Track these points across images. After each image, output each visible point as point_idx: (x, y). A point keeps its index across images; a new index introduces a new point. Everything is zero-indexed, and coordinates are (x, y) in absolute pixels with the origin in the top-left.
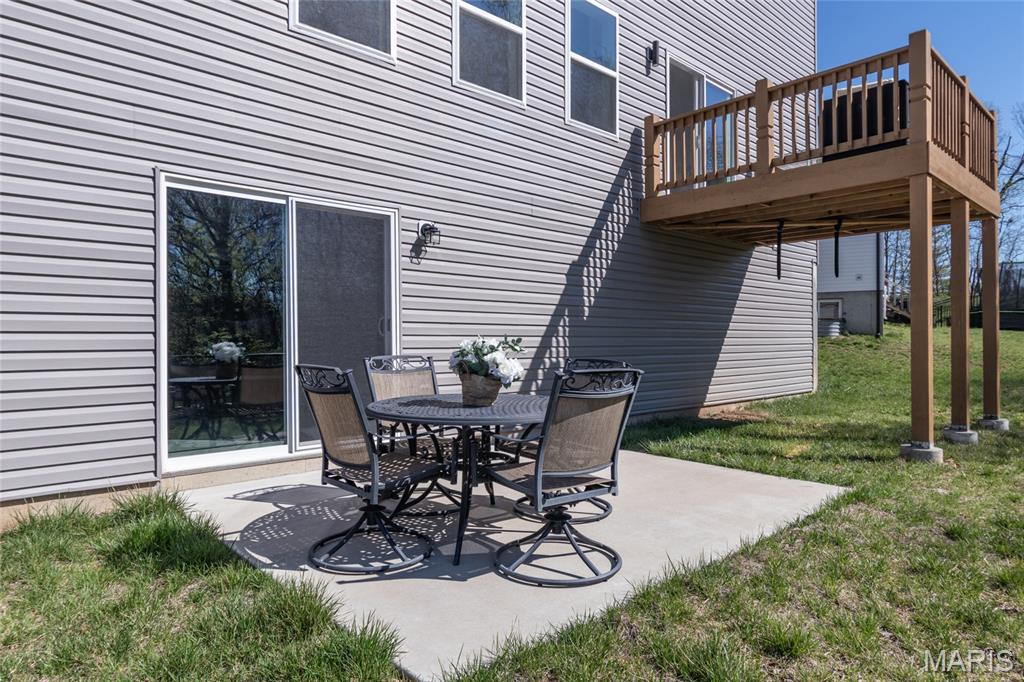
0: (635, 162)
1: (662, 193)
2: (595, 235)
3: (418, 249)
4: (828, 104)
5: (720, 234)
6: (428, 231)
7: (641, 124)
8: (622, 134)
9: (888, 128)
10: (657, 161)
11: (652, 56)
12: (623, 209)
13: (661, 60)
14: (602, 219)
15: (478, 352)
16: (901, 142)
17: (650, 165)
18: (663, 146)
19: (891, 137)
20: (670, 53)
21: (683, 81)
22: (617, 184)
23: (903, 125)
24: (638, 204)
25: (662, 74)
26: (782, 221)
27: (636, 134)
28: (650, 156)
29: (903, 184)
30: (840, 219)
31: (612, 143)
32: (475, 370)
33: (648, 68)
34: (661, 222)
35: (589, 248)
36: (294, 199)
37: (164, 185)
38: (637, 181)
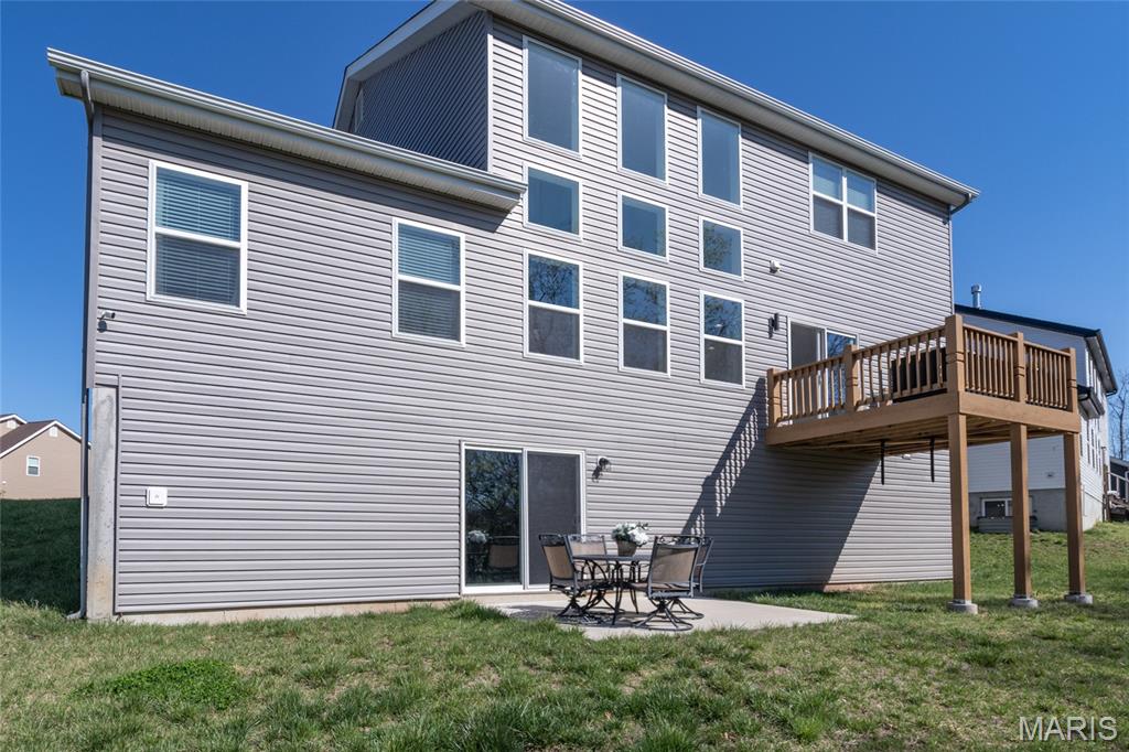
0: (761, 400)
1: (783, 424)
2: (726, 456)
3: (597, 473)
4: (894, 362)
5: (841, 449)
6: (603, 462)
7: (765, 374)
8: (747, 385)
9: (934, 380)
10: (776, 401)
11: (774, 324)
12: (750, 436)
13: (781, 325)
14: (731, 446)
15: (626, 530)
16: (943, 391)
17: (771, 404)
18: (785, 391)
19: (936, 387)
20: (791, 317)
21: (804, 338)
22: (745, 419)
23: (945, 379)
24: (764, 431)
25: (784, 336)
26: (883, 441)
27: (761, 381)
28: (771, 397)
29: (944, 419)
30: (932, 438)
31: (741, 392)
32: (625, 540)
33: (771, 334)
34: (783, 444)
35: (720, 466)
36: (526, 449)
37: (464, 447)
38: (761, 417)
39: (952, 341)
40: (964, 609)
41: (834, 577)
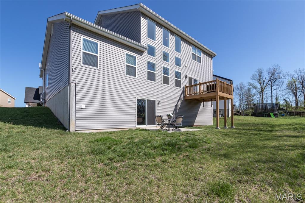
0: (184, 91)
1: (187, 96)
2: (178, 101)
3: (158, 104)
4: (207, 86)
5: (196, 101)
6: (159, 102)
7: (185, 86)
8: (182, 88)
9: (214, 89)
10: (187, 91)
11: (186, 77)
12: (182, 98)
13: (187, 77)
14: (179, 99)
15: (169, 114)
16: (215, 91)
17: (186, 92)
18: (188, 89)
19: (214, 90)
20: (189, 76)
21: (190, 79)
22: (181, 95)
23: (216, 89)
24: (184, 97)
25: (187, 79)
26: (204, 99)
27: (184, 87)
28: (186, 90)
29: (215, 96)
30: (212, 99)
31: (181, 89)
32: (169, 116)
33: (185, 78)
34: (187, 100)
35: (178, 103)
36: (147, 99)
37: (137, 98)
38: (184, 94)
39: (217, 82)
40: (218, 128)
41: (195, 124)
